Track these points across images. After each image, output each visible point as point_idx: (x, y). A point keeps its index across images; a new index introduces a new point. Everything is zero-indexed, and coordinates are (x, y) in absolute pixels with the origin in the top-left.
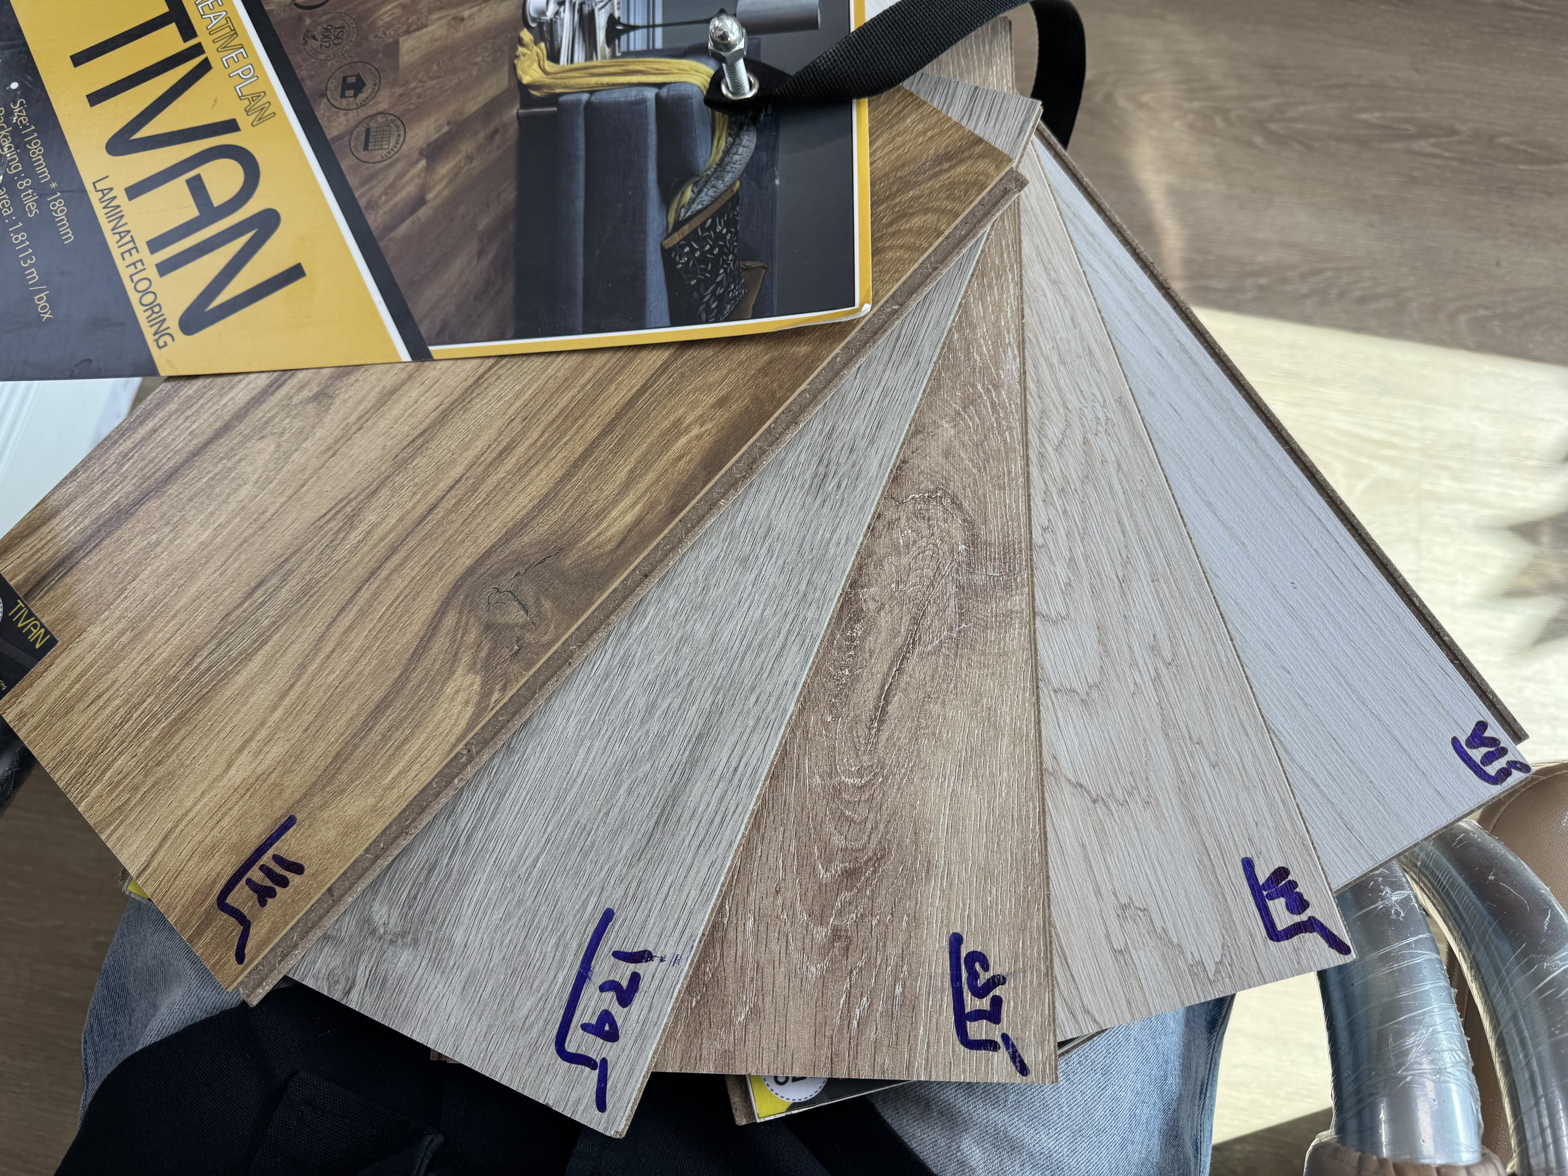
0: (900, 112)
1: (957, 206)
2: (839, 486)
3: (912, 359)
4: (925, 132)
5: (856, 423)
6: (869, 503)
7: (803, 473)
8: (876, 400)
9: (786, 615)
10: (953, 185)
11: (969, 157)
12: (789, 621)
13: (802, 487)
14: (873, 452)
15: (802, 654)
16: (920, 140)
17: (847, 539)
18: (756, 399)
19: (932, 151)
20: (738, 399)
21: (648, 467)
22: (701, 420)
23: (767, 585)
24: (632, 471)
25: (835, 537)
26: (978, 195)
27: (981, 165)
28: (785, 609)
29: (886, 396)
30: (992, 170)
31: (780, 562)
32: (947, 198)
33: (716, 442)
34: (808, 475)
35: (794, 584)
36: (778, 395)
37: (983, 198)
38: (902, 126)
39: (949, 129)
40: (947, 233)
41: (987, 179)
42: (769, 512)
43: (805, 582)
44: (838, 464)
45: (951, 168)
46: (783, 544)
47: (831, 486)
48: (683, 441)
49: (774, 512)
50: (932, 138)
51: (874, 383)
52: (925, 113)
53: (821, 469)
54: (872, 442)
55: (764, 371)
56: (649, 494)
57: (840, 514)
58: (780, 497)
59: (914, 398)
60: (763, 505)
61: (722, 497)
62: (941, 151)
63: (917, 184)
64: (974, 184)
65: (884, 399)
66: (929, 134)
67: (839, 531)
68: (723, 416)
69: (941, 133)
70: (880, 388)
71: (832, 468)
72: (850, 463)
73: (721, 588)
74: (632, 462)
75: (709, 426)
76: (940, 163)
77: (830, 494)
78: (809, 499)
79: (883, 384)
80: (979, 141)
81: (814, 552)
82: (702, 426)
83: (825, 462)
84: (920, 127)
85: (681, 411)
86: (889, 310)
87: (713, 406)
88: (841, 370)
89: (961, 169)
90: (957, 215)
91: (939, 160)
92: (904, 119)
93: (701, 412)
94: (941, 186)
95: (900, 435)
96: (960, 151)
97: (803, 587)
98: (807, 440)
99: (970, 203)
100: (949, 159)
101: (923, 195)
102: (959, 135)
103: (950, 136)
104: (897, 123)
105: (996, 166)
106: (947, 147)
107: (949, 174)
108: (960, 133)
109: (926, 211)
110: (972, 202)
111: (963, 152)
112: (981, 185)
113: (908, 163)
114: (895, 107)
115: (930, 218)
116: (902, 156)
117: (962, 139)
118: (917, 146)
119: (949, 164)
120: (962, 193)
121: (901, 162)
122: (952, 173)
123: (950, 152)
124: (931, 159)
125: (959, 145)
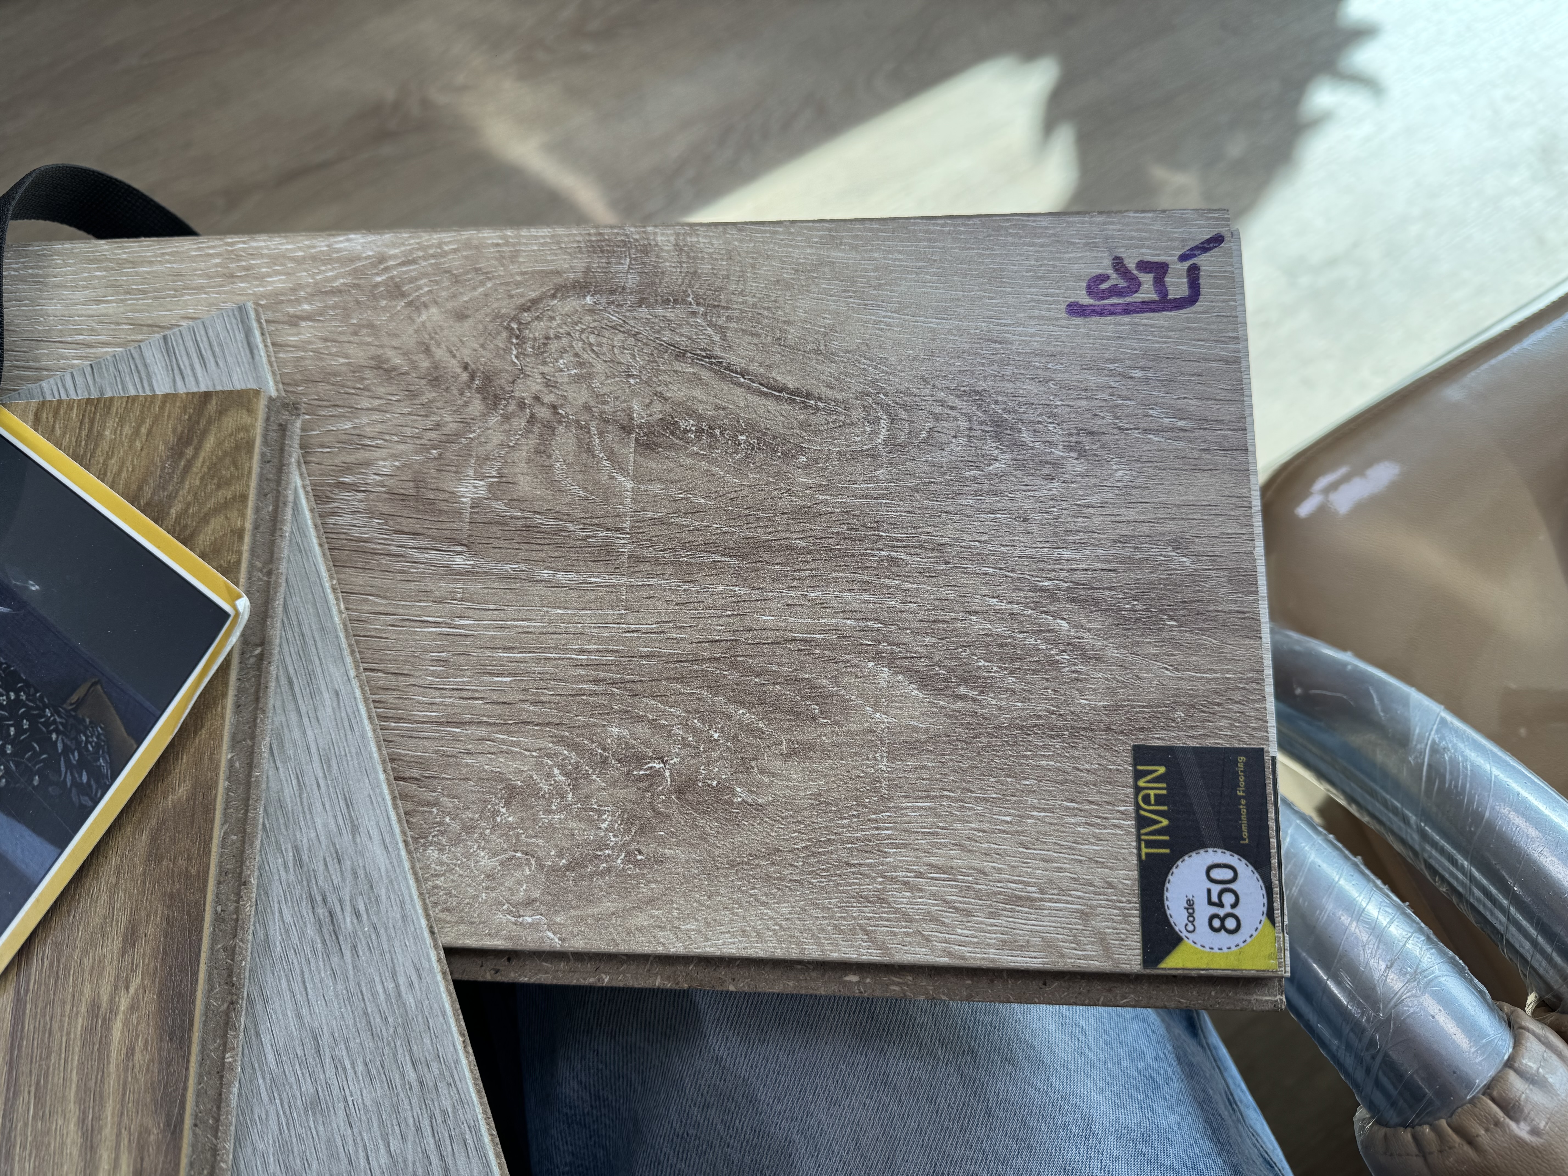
0: (90, 429)
1: (237, 488)
2: (357, 914)
3: (326, 695)
4: (137, 432)
5: (319, 821)
6: (408, 906)
7: (302, 935)
8: (320, 774)
9: (419, 1129)
10: (214, 468)
11: (209, 423)
12: (427, 1132)
13: (314, 951)
14: (365, 839)
15: (475, 1160)
16: (138, 444)
17: (417, 970)
18: (172, 900)
19: (161, 447)
20: (149, 915)
21: (100, 1099)
22: (121, 983)
23: (367, 1111)
24: (82, 1121)
25: (402, 980)
26: (251, 458)
27: (230, 422)
28: (411, 1122)
29: (329, 760)
30: (246, 419)
31: (360, 1068)
32: (219, 487)
33: (160, 994)
34: (311, 932)
35: (398, 1081)
36: (193, 872)
37: (263, 455)
38: (105, 445)
39: (162, 408)
40: (249, 526)
41: (247, 431)
42: (299, 1016)
43: (409, 1067)
44: (336, 889)
45: (197, 450)
46: (347, 1042)
47: (347, 922)
48: (118, 1026)
49: (305, 1011)
50: (149, 433)
51: (304, 757)
52: (121, 411)
53: (321, 911)
54: (355, 830)
55: (154, 855)
56: (125, 1133)
57: (386, 947)
58: (297, 987)
59: (363, 736)
60: (285, 1015)
61: (224, 1052)
62: (172, 439)
63: (171, 497)
64: (237, 448)
65: (329, 767)
66: (144, 430)
67: (400, 969)
68: (144, 951)
69: (156, 419)
70: (315, 758)
71: (332, 899)
72: (348, 875)
73: (315, 1165)
74: (72, 1108)
75: (135, 983)
76: (181, 455)
77: (355, 933)
78: (335, 960)
79: (314, 750)
80: (206, 396)
81: (390, 1020)
82: (127, 988)
83: (319, 898)
84: (127, 430)
85: (87, 991)
86: (252, 660)
87: (123, 952)
88: (249, 775)
89: (210, 443)
90: (244, 498)
91: (176, 452)
92: (100, 435)
93: (113, 973)
94: (202, 479)
95: (382, 794)
96: (193, 423)
97: (412, 1076)
98: (276, 890)
99: (250, 472)
100: (188, 443)
101: (188, 505)
102: (179, 407)
103: (169, 417)
104: (96, 445)
105: (248, 410)
106: (174, 430)
107: (201, 459)
108: (178, 404)
109: (205, 520)
110: (250, 468)
111: (198, 423)
112: (247, 442)
113: (144, 481)
114: (80, 428)
115: (216, 524)
116: (129, 478)
117: (185, 409)
118: (140, 455)
119: (192, 447)
120: (232, 469)
121: (134, 487)
122: (202, 455)
123: (183, 432)
124: (168, 457)
125: (186, 417)
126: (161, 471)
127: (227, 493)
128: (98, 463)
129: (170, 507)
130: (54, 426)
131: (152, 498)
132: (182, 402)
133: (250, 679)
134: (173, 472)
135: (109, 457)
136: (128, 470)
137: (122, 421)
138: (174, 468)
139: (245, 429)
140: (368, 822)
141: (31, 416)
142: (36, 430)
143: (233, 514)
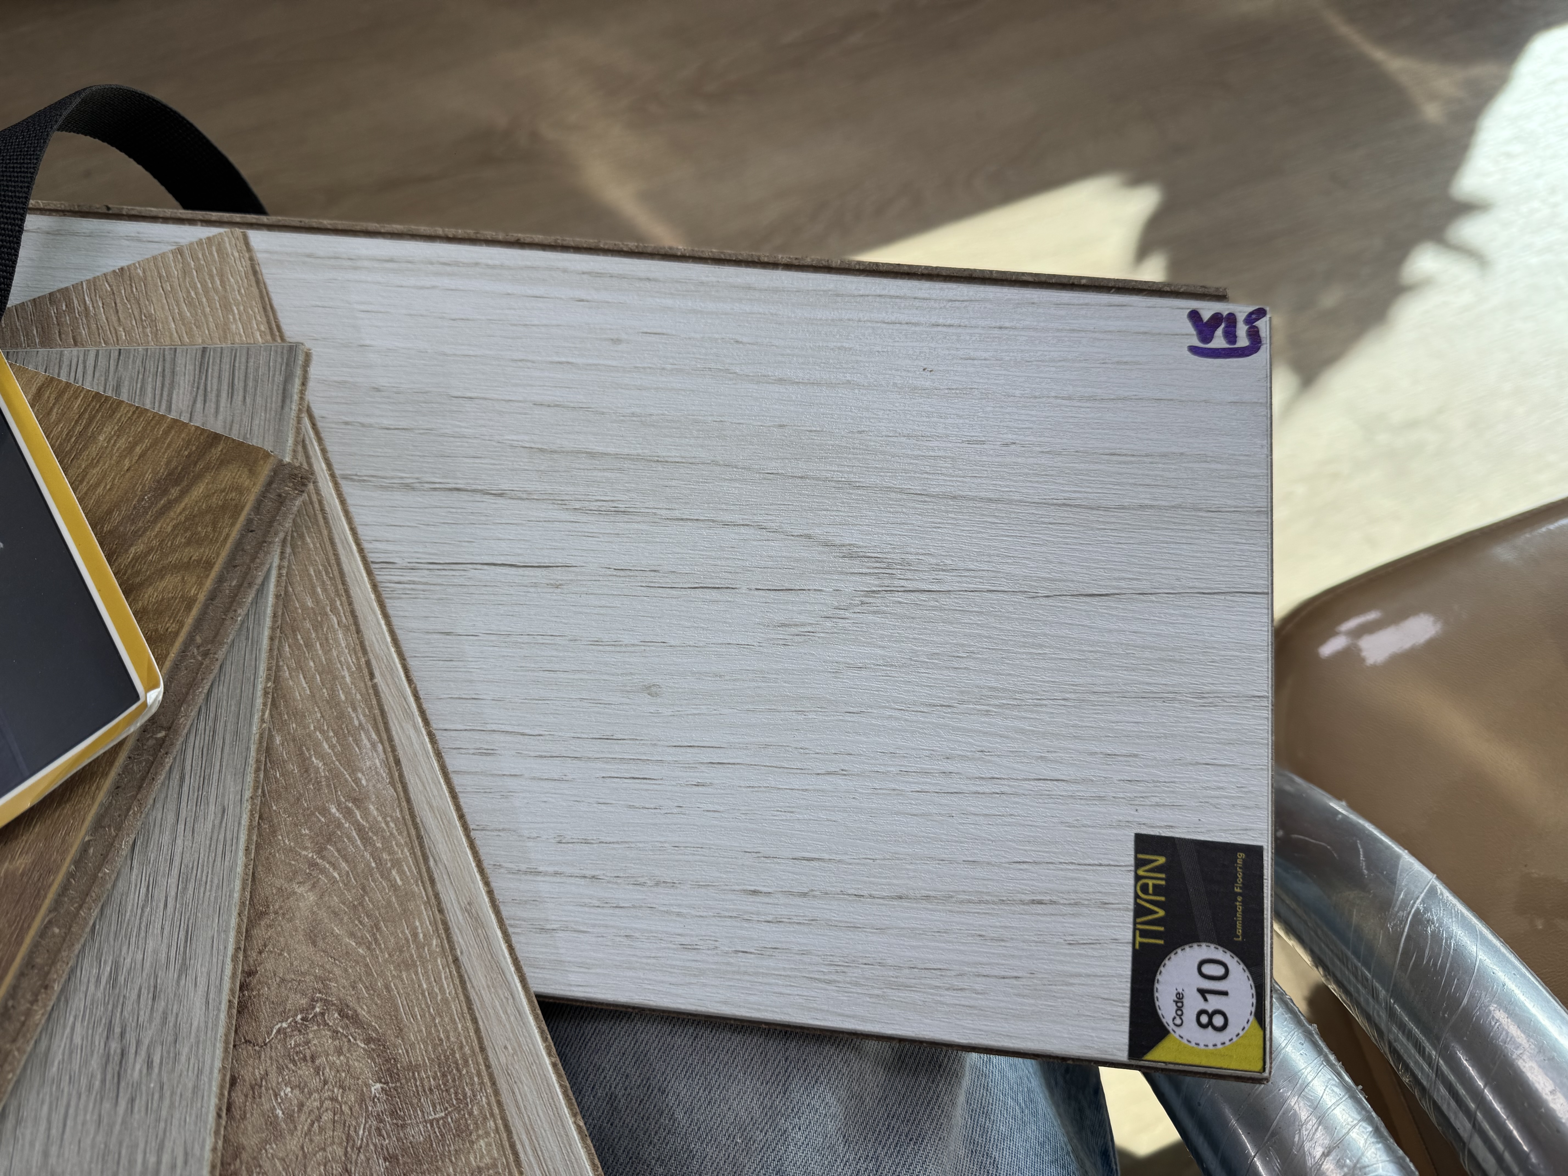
0: (86, 428)
1: (205, 551)
2: (149, 1064)
3: (212, 807)
4: (130, 449)
5: (151, 945)
6: (205, 1078)
7: (86, 1062)
8: (173, 893)
10: (191, 520)
11: (207, 469)
13: (89, 1089)
14: (190, 985)
16: (127, 463)
17: (186, 1154)
19: (149, 476)
25: (166, 1158)
26: (233, 525)
27: (228, 476)
29: (187, 881)
30: (245, 480)
32: (188, 543)
34: (95, 1063)
37: (249, 521)
38: (93, 450)
39: (166, 433)
40: (202, 597)
41: (241, 493)
44: (138, 1027)
45: (183, 493)
47: (136, 1068)
50: (142, 455)
51: (163, 867)
52: (124, 419)
53: (114, 1045)
54: (184, 969)
57: (164, 1113)
58: (57, 1119)
59: (232, 869)
60: (32, 1147)
62: (162, 471)
63: (137, 535)
64: (224, 508)
65: (185, 888)
66: (138, 450)
67: (168, 1145)
69: (155, 443)
70: (175, 872)
71: (131, 1037)
72: (158, 1016)
76: (165, 492)
77: (139, 1084)
78: (107, 1105)
79: (176, 863)
80: (216, 438)
83: (117, 1030)
84: (122, 443)
86: (151, 742)
88: (99, 868)
89: (198, 491)
90: (209, 565)
91: (161, 487)
92: (93, 438)
94: (175, 527)
95: (226, 941)
96: (190, 462)
98: (78, 1002)
100: (176, 483)
101: (150, 550)
102: (183, 439)
103: (169, 445)
104: (85, 447)
105: (250, 471)
106: (168, 463)
107: (183, 505)
108: (183, 435)
109: (161, 573)
110: (228, 535)
111: (195, 464)
112: (236, 506)
113: (117, 505)
114: (77, 422)
115: (169, 583)
116: (104, 496)
117: (188, 443)
118: (124, 475)
119: (179, 488)
120: (209, 529)
121: (105, 507)
122: (186, 500)
123: (176, 468)
124: (150, 488)
125: (186, 453)
126: (138, 501)
127: (194, 553)
128: (79, 467)
129: (131, 545)
130: (51, 409)
131: (116, 528)
132: (188, 435)
133: (141, 762)
134: (149, 508)
135: (92, 465)
136: (105, 487)
137: (119, 434)
138: (152, 503)
139: (240, 490)
140: (200, 967)
141: (34, 389)
142: (32, 406)
143: (191, 579)
